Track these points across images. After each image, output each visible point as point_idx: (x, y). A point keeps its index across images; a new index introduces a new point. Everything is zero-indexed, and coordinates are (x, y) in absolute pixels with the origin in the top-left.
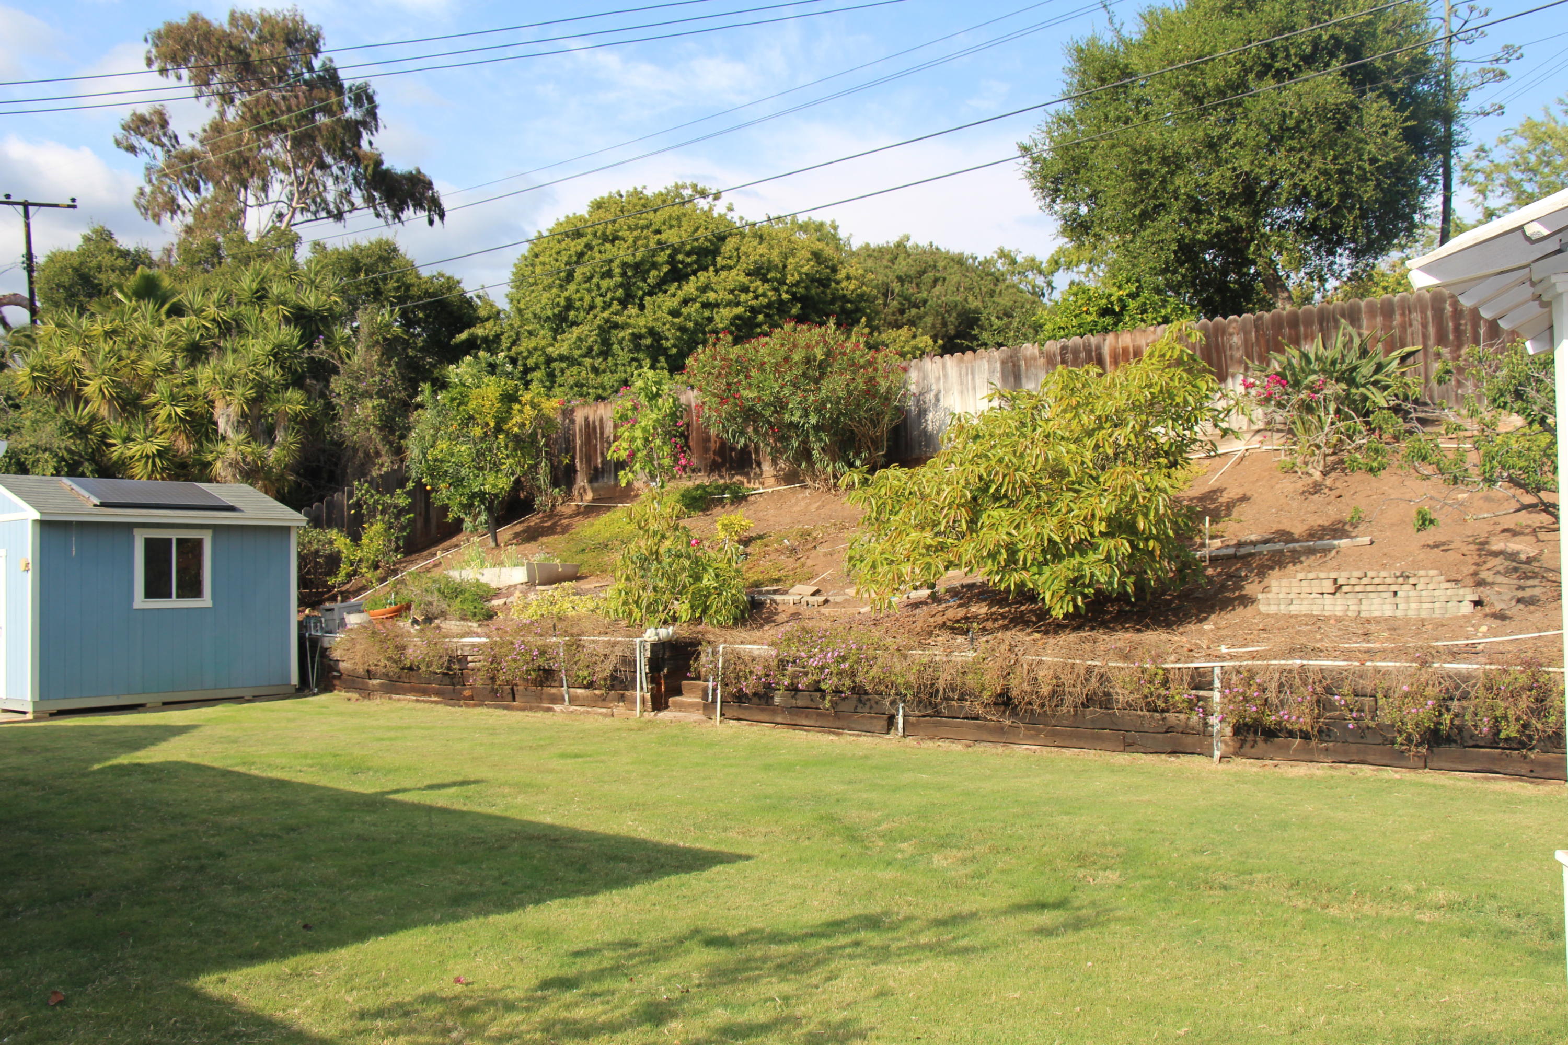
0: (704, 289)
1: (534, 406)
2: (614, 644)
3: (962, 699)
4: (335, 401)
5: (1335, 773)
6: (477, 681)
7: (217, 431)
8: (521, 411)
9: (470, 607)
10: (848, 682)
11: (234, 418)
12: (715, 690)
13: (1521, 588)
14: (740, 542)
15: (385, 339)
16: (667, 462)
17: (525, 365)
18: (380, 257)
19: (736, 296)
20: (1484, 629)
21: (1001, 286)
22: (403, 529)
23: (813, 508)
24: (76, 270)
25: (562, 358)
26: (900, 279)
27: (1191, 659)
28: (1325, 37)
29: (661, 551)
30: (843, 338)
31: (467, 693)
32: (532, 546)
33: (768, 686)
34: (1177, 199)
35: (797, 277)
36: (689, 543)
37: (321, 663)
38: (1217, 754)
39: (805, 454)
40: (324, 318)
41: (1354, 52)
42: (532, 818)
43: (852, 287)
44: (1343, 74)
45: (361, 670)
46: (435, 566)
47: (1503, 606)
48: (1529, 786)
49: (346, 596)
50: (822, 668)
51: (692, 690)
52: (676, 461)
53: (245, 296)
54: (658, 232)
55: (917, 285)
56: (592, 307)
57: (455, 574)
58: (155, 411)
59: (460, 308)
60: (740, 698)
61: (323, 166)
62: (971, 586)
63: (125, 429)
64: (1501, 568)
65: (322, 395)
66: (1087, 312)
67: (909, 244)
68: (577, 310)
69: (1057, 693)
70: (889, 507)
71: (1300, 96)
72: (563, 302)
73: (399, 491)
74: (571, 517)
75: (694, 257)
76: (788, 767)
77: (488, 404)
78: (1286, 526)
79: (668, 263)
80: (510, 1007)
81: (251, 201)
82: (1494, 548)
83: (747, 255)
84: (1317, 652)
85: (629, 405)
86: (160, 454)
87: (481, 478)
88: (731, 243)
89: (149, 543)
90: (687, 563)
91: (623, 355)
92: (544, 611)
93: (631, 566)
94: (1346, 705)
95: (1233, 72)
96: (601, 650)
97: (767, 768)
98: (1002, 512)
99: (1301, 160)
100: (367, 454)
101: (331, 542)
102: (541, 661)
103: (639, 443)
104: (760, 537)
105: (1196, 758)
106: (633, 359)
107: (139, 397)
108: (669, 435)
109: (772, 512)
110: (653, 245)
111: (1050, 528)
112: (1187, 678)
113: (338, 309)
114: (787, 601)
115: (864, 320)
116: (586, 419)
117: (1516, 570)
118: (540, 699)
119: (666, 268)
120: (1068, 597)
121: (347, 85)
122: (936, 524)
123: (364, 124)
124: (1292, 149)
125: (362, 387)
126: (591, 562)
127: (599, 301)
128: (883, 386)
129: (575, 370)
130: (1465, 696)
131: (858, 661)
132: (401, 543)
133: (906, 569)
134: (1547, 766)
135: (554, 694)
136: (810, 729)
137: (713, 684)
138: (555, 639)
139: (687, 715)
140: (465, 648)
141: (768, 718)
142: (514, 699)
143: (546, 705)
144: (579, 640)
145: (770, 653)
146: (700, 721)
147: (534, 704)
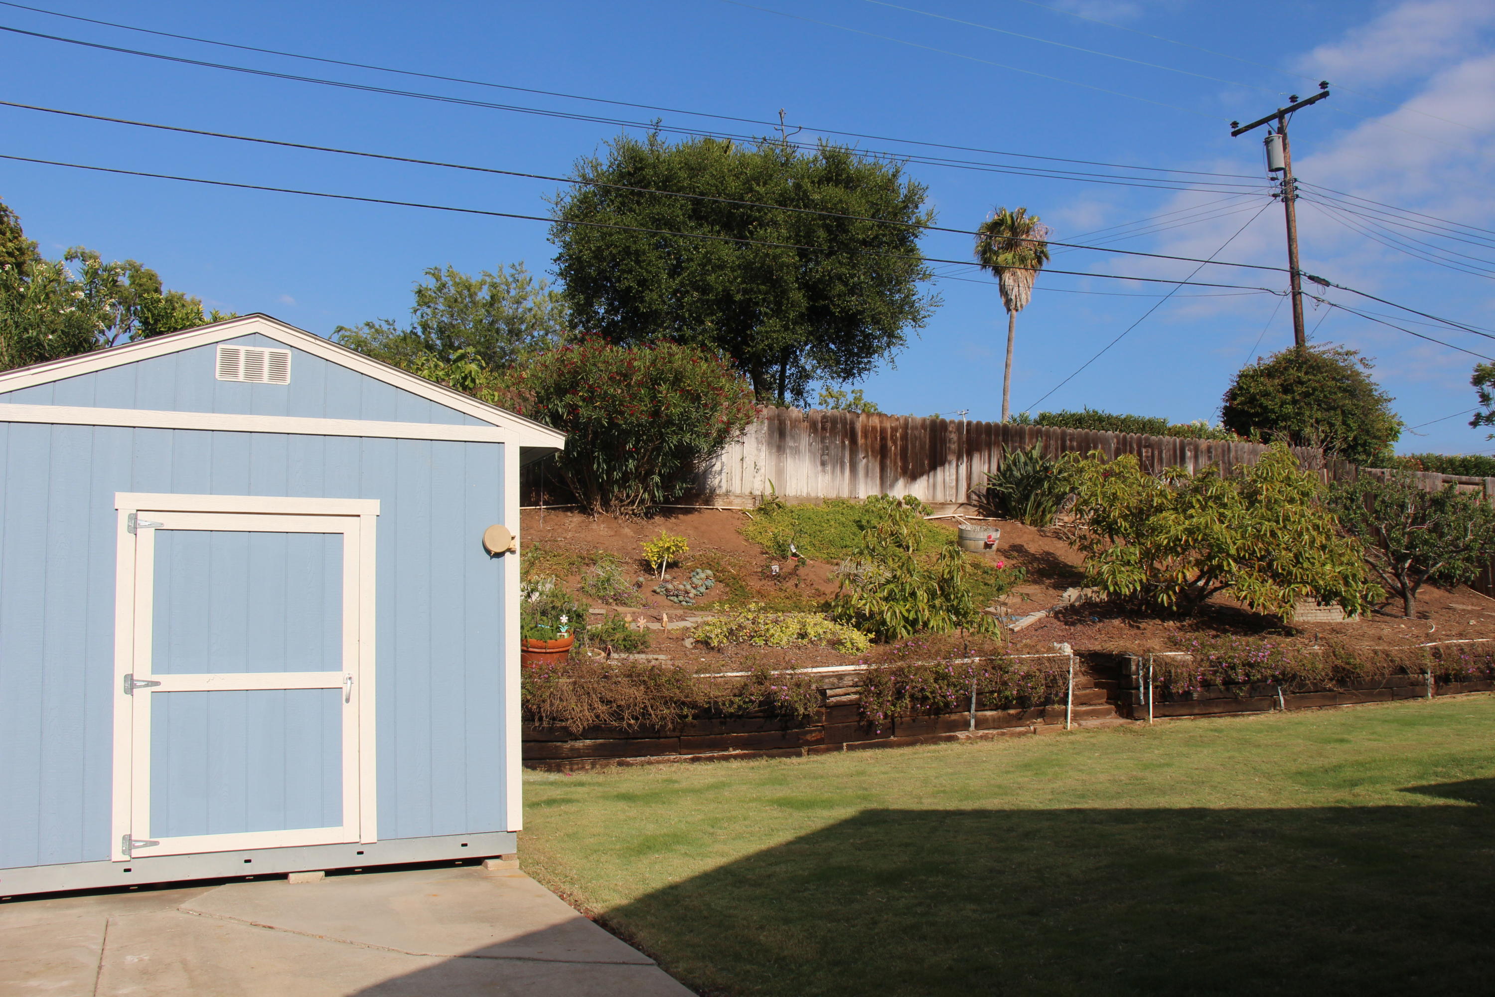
2: (1039, 662)
6: (835, 719)
12: (1146, 694)
31: (813, 736)
60: (1165, 698)
96: (1024, 668)
118: (932, 728)
135: (954, 721)
136: (1220, 715)
137: (1145, 688)
138: (966, 660)
139: (1108, 721)
140: (827, 680)
141: (1187, 711)
142: (893, 734)
143: (944, 735)
144: (1000, 659)
145: (1189, 658)
146: (1129, 723)
147: (926, 736)
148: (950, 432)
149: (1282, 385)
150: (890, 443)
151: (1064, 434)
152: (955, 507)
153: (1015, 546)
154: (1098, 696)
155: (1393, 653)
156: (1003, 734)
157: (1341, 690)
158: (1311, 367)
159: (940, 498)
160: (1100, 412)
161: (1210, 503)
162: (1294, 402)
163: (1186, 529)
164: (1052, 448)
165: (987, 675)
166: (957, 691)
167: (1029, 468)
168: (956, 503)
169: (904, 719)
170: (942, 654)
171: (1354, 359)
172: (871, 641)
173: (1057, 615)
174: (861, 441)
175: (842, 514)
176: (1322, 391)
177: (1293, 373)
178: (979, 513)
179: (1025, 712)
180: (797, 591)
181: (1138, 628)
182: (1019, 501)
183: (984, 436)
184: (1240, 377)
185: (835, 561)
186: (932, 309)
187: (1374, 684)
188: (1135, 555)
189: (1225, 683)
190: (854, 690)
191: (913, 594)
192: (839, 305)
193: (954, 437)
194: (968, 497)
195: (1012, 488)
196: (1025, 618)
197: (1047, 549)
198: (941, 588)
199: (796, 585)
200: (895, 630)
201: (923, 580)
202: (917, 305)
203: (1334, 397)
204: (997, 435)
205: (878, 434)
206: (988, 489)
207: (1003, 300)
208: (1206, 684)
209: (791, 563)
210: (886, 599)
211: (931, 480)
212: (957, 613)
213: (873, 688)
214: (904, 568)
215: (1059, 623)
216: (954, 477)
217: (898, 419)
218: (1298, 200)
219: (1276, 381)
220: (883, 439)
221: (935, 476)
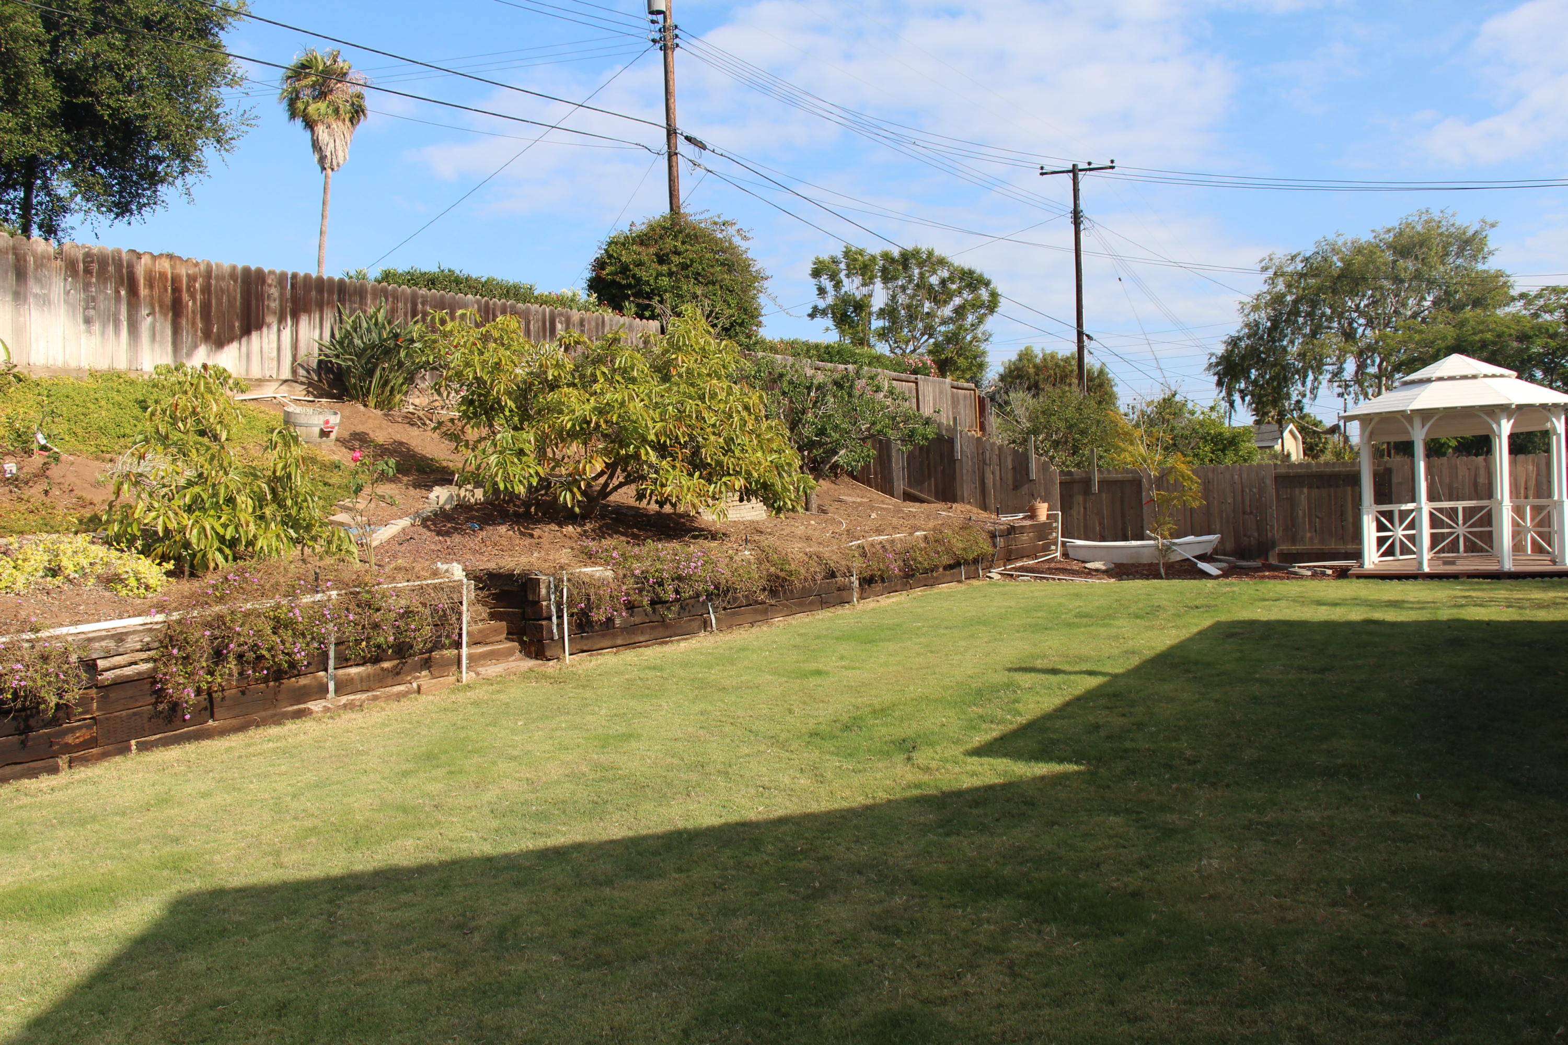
12: (560, 624)
31: (77, 737)
135: (304, 686)
136: (646, 644)
137: (558, 617)
138: (319, 597)
139: (513, 664)
140: (97, 645)
141: (609, 643)
142: (212, 716)
143: (290, 709)
144: (368, 592)
145: (609, 574)
146: (540, 665)
147: (263, 714)
148: (270, 286)
149: (657, 255)
150: (185, 297)
151: (414, 298)
152: (277, 384)
153: (356, 434)
154: (496, 631)
155: (827, 555)
156: (376, 698)
157: (773, 602)
158: (688, 235)
159: (256, 373)
160: (458, 272)
161: (618, 377)
162: (670, 274)
163: (595, 408)
164: (401, 313)
165: (351, 617)
166: (308, 645)
167: (374, 335)
168: (277, 380)
169: (227, 693)
170: (283, 589)
171: (731, 230)
172: (169, 574)
173: (425, 521)
174: (143, 292)
175: (118, 391)
176: (701, 263)
177: (670, 244)
178: (308, 392)
179: (404, 664)
180: (47, 501)
181: (532, 536)
182: (361, 379)
183: (313, 293)
184: (610, 244)
185: (108, 456)
186: (244, 128)
187: (805, 593)
188: (530, 442)
189: (653, 603)
190: (144, 655)
191: (230, 501)
192: (109, 106)
193: (274, 292)
194: (294, 372)
195: (352, 360)
196: (383, 529)
197: (398, 437)
198: (273, 491)
199: (46, 492)
200: (204, 555)
201: (245, 480)
202: (222, 121)
203: (712, 270)
204: (331, 292)
205: (169, 283)
206: (320, 362)
207: (316, 157)
208: (631, 607)
209: (38, 459)
210: (189, 509)
211: (244, 348)
212: (296, 526)
213: (175, 651)
214: (216, 462)
215: (429, 534)
216: (275, 345)
217: (197, 265)
218: (677, 50)
219: (652, 250)
220: (176, 290)
221: (248, 342)
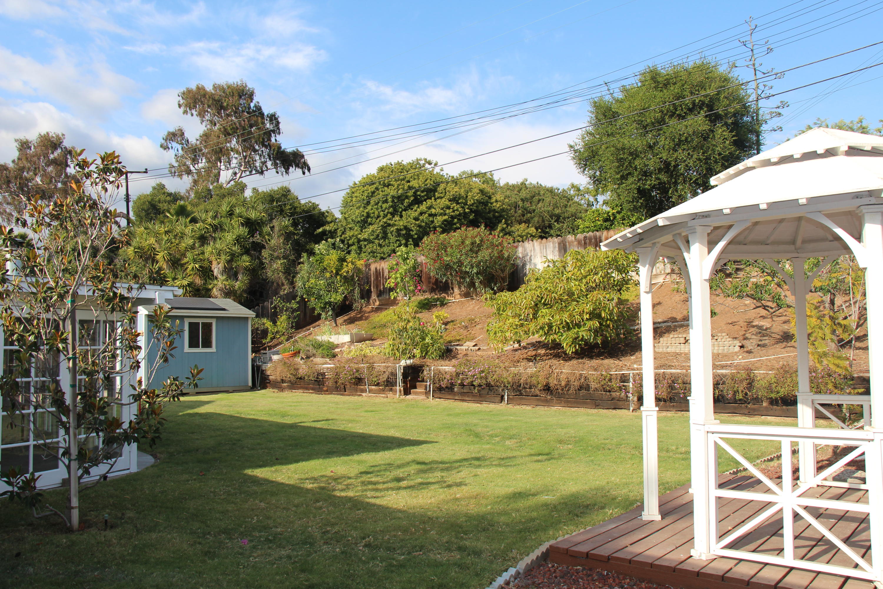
0: (430, 208)
1: (353, 263)
2: (388, 367)
3: (530, 388)
4: (264, 261)
5: (675, 415)
6: (330, 383)
7: (213, 275)
8: (347, 266)
9: (325, 352)
10: (484, 382)
11: (221, 269)
12: (430, 386)
13: (761, 340)
14: (443, 324)
15: (286, 233)
16: (411, 288)
17: (348, 243)
18: (283, 195)
19: (444, 211)
20: (740, 357)
21: (571, 202)
22: (295, 318)
23: (476, 308)
24: (150, 202)
25: (365, 240)
26: (522, 200)
27: (621, 370)
28: (697, 101)
29: (408, 327)
30: (488, 233)
31: (325, 389)
32: (352, 326)
33: (452, 384)
34: (636, 170)
35: (472, 201)
36: (420, 324)
37: (262, 377)
38: (631, 409)
39: (472, 284)
40: (258, 223)
41: (710, 107)
42: (355, 431)
43: (498, 206)
44: (706, 116)
45: (279, 379)
46: (309, 334)
47: (752, 348)
48: (748, 418)
49: (270, 348)
50: (474, 376)
51: (420, 386)
52: (416, 287)
53: (224, 214)
54: (409, 182)
55: (531, 203)
56: (379, 217)
57: (319, 338)
58: (186, 266)
59: (319, 217)
60: (440, 389)
61: (255, 151)
62: (539, 342)
63: (174, 274)
64: (754, 332)
65: (259, 258)
66: (598, 220)
67: (527, 183)
68: (372, 218)
69: (568, 384)
70: (502, 309)
71: (687, 127)
72: (365, 214)
73: (293, 301)
74: (369, 312)
75: (425, 193)
76: (458, 415)
77: (332, 262)
78: (674, 315)
79: (413, 196)
80: (350, 478)
81: (223, 167)
82: (754, 324)
83: (449, 192)
84: (670, 367)
85: (394, 263)
86: (189, 285)
87: (329, 296)
88: (442, 186)
89: (190, 324)
90: (419, 332)
91: (393, 239)
92: (358, 353)
93: (395, 334)
94: (680, 387)
95: (658, 115)
96: (382, 370)
97: (449, 415)
98: (547, 310)
99: (689, 154)
100: (278, 284)
101: (264, 324)
102: (357, 374)
103: (399, 279)
104: (452, 321)
105: (623, 410)
106: (397, 240)
107: (179, 260)
108: (413, 276)
109: (458, 310)
110: (406, 188)
111: (566, 317)
112: (619, 378)
113: (264, 219)
114: (462, 349)
115: (503, 221)
116: (376, 269)
117: (760, 333)
118: (356, 391)
119: (412, 198)
120: (573, 345)
121: (266, 114)
122: (520, 315)
123: (274, 131)
124: (684, 149)
125: (276, 254)
126: (378, 332)
127: (382, 214)
128: (506, 255)
129: (371, 245)
130: (724, 383)
131: (489, 373)
132: (294, 325)
133: (508, 334)
134: (754, 410)
135: (362, 388)
136: (469, 401)
137: (430, 383)
138: (363, 365)
140: (324, 370)
141: (452, 397)
143: (359, 393)
144: (374, 366)
145: (453, 370)
147: (354, 393)
157: (549, 397)
179: (385, 388)
213: (335, 374)
